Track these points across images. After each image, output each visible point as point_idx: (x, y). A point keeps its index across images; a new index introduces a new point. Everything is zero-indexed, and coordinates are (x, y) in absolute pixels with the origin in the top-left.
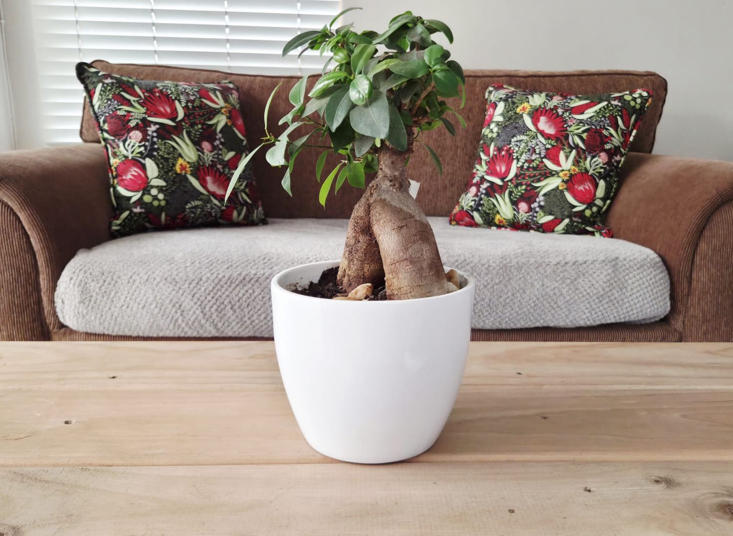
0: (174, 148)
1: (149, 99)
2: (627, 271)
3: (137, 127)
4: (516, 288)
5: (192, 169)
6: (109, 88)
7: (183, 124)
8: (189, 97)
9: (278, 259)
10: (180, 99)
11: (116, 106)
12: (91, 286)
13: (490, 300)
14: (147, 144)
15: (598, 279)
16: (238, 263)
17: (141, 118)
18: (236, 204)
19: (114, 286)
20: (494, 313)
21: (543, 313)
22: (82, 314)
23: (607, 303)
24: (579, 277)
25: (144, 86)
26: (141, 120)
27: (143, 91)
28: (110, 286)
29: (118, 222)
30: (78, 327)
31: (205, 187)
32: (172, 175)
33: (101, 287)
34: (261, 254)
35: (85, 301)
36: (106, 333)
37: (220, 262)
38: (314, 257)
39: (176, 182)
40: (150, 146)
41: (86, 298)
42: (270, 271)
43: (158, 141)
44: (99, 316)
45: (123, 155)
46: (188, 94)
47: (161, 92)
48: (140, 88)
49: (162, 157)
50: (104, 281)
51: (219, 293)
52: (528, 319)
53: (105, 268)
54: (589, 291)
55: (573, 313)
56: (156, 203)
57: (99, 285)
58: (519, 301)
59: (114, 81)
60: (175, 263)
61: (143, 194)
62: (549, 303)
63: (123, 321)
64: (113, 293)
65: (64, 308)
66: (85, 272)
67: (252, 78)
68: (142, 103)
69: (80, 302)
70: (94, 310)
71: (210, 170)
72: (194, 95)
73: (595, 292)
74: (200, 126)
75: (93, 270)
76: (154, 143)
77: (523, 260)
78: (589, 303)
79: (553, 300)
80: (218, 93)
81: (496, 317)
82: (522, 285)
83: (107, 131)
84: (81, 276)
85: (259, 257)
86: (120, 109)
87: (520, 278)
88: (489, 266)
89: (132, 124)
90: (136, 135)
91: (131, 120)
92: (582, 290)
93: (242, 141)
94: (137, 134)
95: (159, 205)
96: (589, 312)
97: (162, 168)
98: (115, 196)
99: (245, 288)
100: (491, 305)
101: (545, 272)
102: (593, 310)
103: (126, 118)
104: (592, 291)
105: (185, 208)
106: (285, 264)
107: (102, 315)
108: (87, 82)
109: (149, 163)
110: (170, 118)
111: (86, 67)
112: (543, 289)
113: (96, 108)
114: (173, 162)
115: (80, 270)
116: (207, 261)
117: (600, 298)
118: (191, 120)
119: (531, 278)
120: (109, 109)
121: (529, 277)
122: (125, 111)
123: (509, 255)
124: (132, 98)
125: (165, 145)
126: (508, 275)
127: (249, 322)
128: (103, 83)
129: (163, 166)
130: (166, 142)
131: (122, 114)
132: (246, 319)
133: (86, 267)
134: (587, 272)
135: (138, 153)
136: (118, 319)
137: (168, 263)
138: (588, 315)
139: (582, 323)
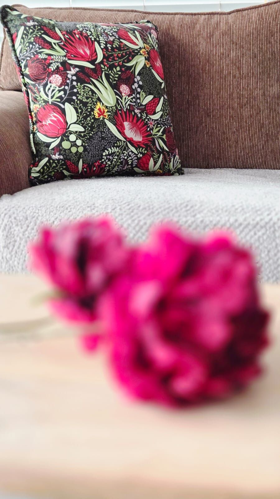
0: (93, 92)
1: (70, 41)
3: (57, 71)
5: (109, 113)
6: (31, 31)
7: (102, 66)
8: (108, 38)
9: (201, 206)
10: (99, 40)
11: (38, 49)
12: (15, 230)
14: (66, 88)
16: (160, 210)
17: (62, 61)
18: (153, 151)
22: (6, 259)
25: (64, 28)
26: (61, 63)
27: (64, 33)
28: (33, 231)
29: (38, 169)
31: (122, 133)
32: (90, 120)
33: (24, 232)
34: (183, 201)
35: (9, 245)
37: (141, 208)
38: (240, 205)
39: (93, 128)
40: (69, 91)
41: (10, 243)
42: (193, 219)
43: (77, 85)
44: (22, 260)
45: (43, 99)
46: (107, 34)
47: (81, 33)
48: (60, 31)
49: (81, 102)
50: (28, 226)
53: (28, 212)
56: (74, 150)
57: (22, 230)
59: (36, 23)
60: (96, 209)
61: (62, 140)
66: (10, 217)
67: (171, 16)
68: (62, 45)
69: (4, 247)
70: (17, 256)
71: (128, 115)
72: (113, 35)
74: (118, 68)
75: (17, 214)
76: (73, 87)
80: (137, 33)
83: (28, 76)
84: (6, 221)
85: (181, 204)
86: (41, 53)
89: (53, 68)
90: (56, 79)
91: (52, 63)
93: (161, 84)
94: (58, 78)
95: (77, 151)
97: (81, 113)
98: (34, 142)
103: (47, 61)
105: (102, 155)
106: (208, 211)
107: (25, 261)
108: (10, 25)
109: (69, 108)
110: (90, 60)
111: (8, 10)
113: (18, 52)
114: (91, 107)
115: (5, 215)
116: (128, 207)
118: (111, 62)
120: (30, 53)
122: (46, 54)
124: (52, 41)
125: (84, 89)
128: (25, 26)
129: (82, 111)
130: (85, 86)
131: (44, 57)
133: (11, 212)
135: (57, 98)
137: (89, 209)
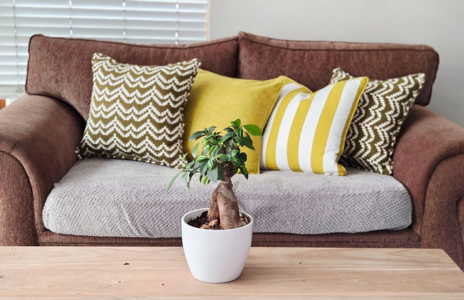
2: (385, 200)
4: (318, 210)
13: (303, 218)
15: (367, 204)
19: (81, 207)
20: (306, 225)
21: (335, 225)
22: (60, 223)
23: (373, 219)
24: (356, 203)
30: (56, 230)
33: (72, 208)
36: (73, 234)
44: (70, 224)
51: (141, 212)
52: (326, 229)
54: (361, 212)
55: (353, 225)
58: (321, 218)
62: (338, 219)
63: (84, 227)
64: (80, 211)
65: (49, 219)
69: (59, 216)
73: (365, 212)
77: (323, 193)
78: (362, 219)
79: (340, 217)
81: (307, 228)
82: (322, 209)
87: (321, 205)
88: (303, 198)
92: (357, 211)
96: (362, 224)
99: (157, 209)
100: (304, 221)
101: (336, 201)
102: (365, 223)
104: (364, 212)
107: (72, 224)
112: (334, 211)
117: (369, 216)
119: (327, 204)
121: (326, 204)
123: (315, 190)
126: (314, 203)
127: (158, 229)
132: (156, 226)
134: (361, 200)
136: (81, 226)
138: (362, 226)
139: (358, 231)
